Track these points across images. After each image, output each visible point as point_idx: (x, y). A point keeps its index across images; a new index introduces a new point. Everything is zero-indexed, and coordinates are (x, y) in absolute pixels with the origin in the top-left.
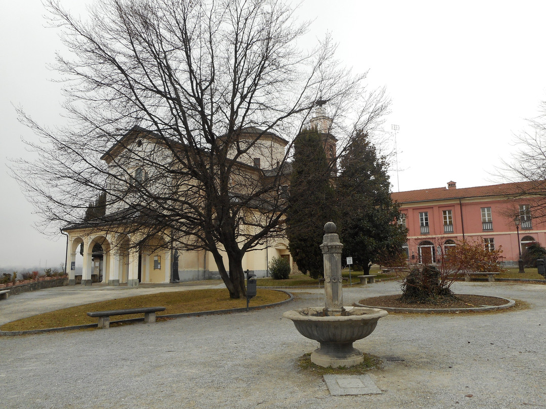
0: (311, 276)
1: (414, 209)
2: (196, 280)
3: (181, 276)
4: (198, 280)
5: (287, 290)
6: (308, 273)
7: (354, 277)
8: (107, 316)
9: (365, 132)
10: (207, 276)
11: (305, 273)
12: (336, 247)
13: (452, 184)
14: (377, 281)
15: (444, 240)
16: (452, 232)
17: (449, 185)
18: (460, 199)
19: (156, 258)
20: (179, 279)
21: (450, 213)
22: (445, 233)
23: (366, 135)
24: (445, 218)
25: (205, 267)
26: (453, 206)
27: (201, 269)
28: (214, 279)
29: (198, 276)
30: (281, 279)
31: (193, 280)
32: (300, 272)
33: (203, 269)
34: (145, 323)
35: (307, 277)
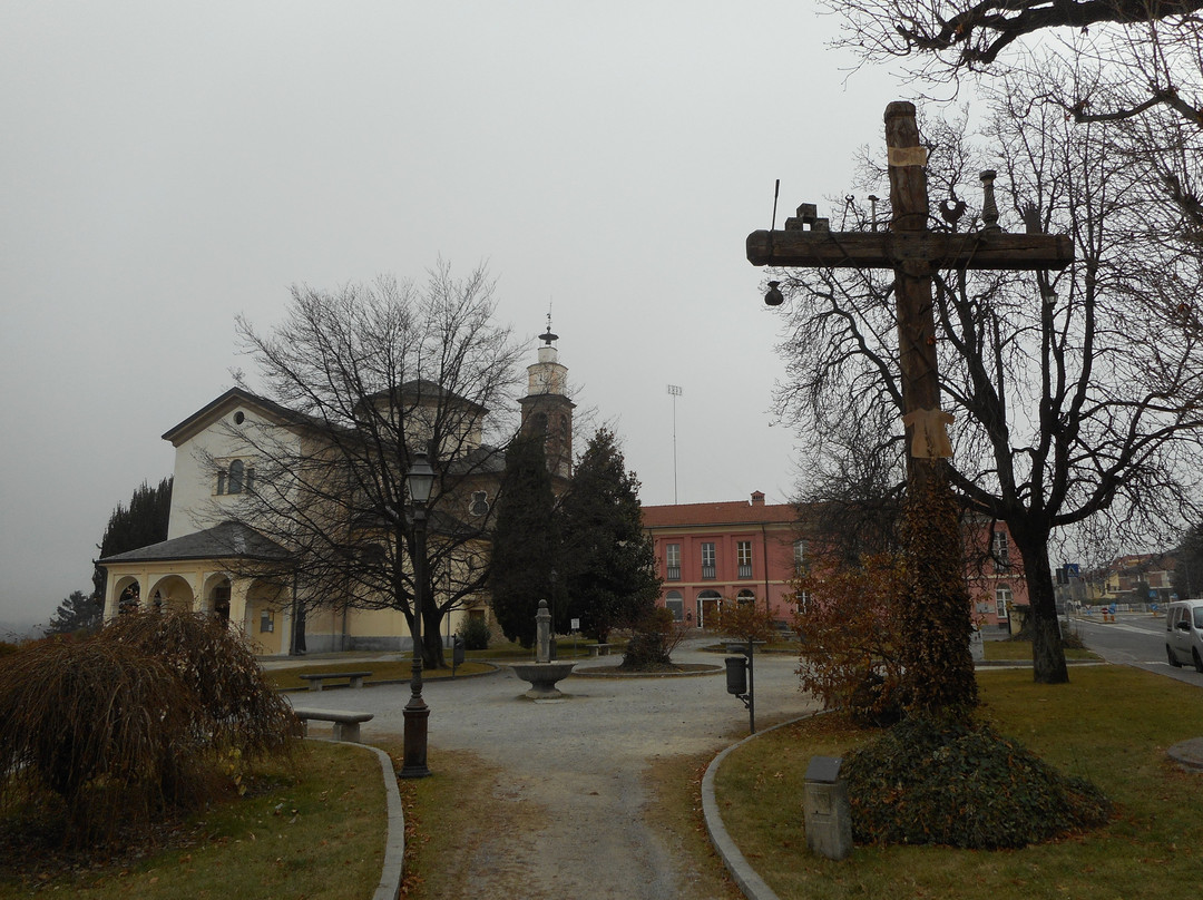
0: (521, 644)
1: (693, 537)
2: (330, 650)
3: (309, 644)
4: (333, 651)
5: (494, 663)
6: (518, 639)
7: (581, 647)
8: (319, 678)
9: (608, 433)
10: (347, 644)
11: (513, 640)
12: (546, 618)
13: (758, 497)
14: (613, 653)
15: (738, 591)
16: (750, 578)
17: (754, 497)
18: (763, 524)
19: (265, 614)
20: (305, 649)
21: (748, 546)
22: (740, 578)
23: (611, 438)
24: (741, 554)
25: (344, 631)
26: (753, 534)
27: (338, 633)
28: (359, 649)
29: (333, 645)
30: (476, 649)
31: (325, 651)
32: (507, 639)
33: (341, 633)
34: (353, 688)
35: (517, 646)
